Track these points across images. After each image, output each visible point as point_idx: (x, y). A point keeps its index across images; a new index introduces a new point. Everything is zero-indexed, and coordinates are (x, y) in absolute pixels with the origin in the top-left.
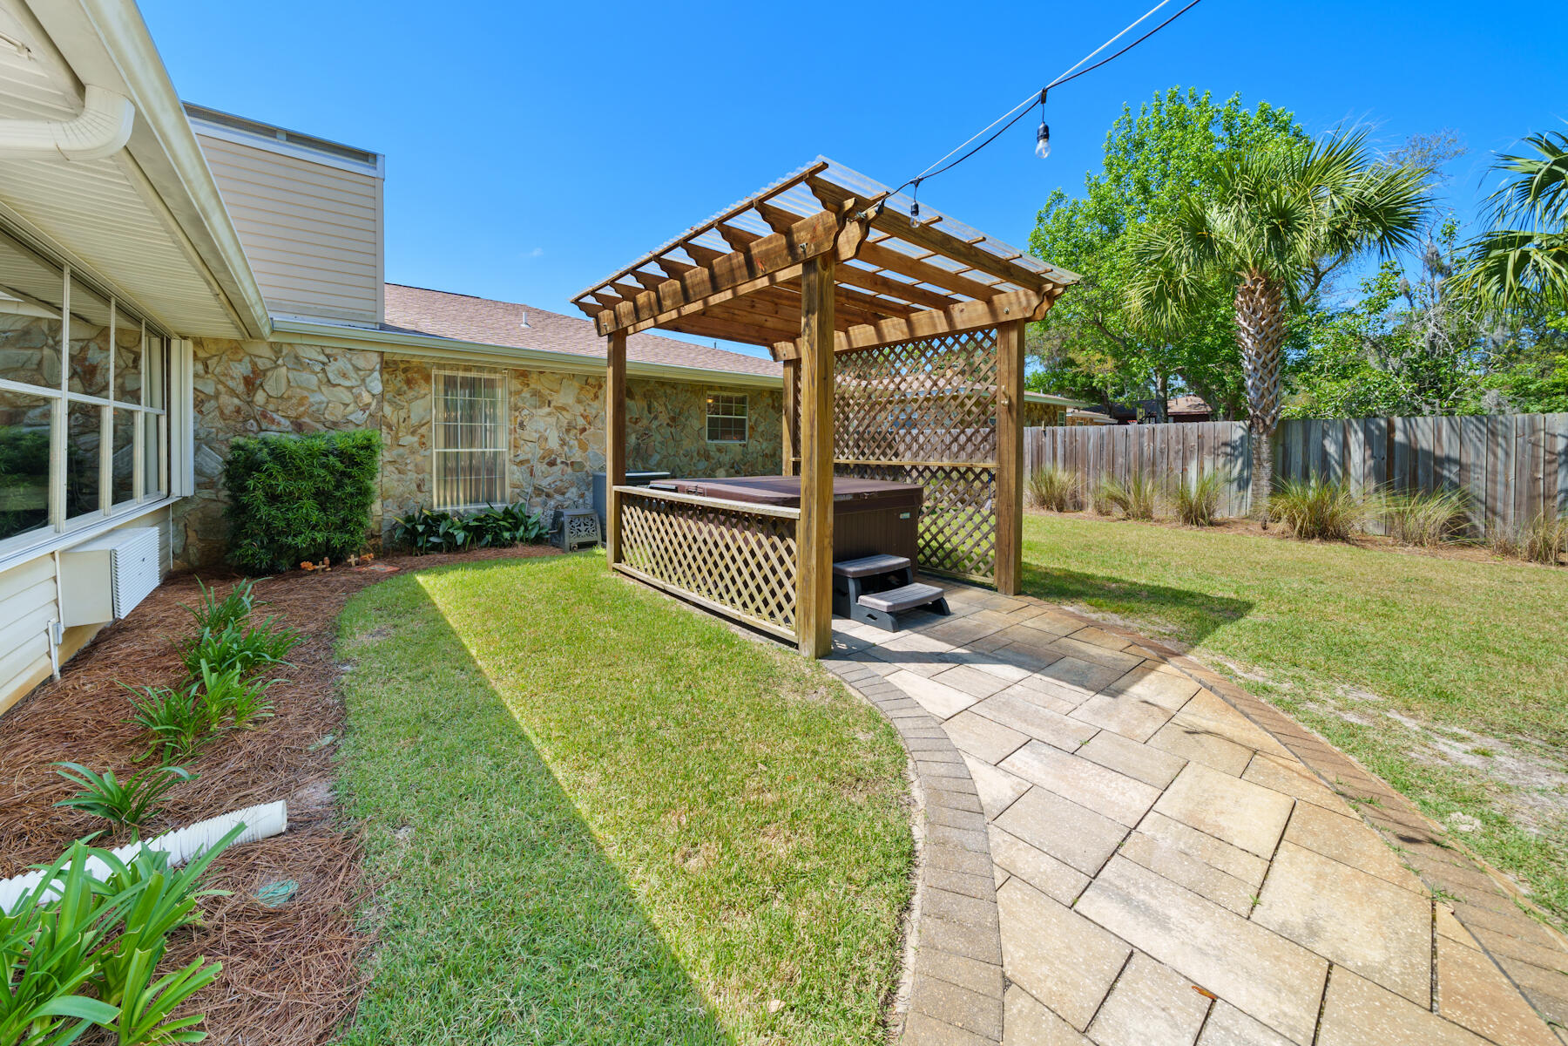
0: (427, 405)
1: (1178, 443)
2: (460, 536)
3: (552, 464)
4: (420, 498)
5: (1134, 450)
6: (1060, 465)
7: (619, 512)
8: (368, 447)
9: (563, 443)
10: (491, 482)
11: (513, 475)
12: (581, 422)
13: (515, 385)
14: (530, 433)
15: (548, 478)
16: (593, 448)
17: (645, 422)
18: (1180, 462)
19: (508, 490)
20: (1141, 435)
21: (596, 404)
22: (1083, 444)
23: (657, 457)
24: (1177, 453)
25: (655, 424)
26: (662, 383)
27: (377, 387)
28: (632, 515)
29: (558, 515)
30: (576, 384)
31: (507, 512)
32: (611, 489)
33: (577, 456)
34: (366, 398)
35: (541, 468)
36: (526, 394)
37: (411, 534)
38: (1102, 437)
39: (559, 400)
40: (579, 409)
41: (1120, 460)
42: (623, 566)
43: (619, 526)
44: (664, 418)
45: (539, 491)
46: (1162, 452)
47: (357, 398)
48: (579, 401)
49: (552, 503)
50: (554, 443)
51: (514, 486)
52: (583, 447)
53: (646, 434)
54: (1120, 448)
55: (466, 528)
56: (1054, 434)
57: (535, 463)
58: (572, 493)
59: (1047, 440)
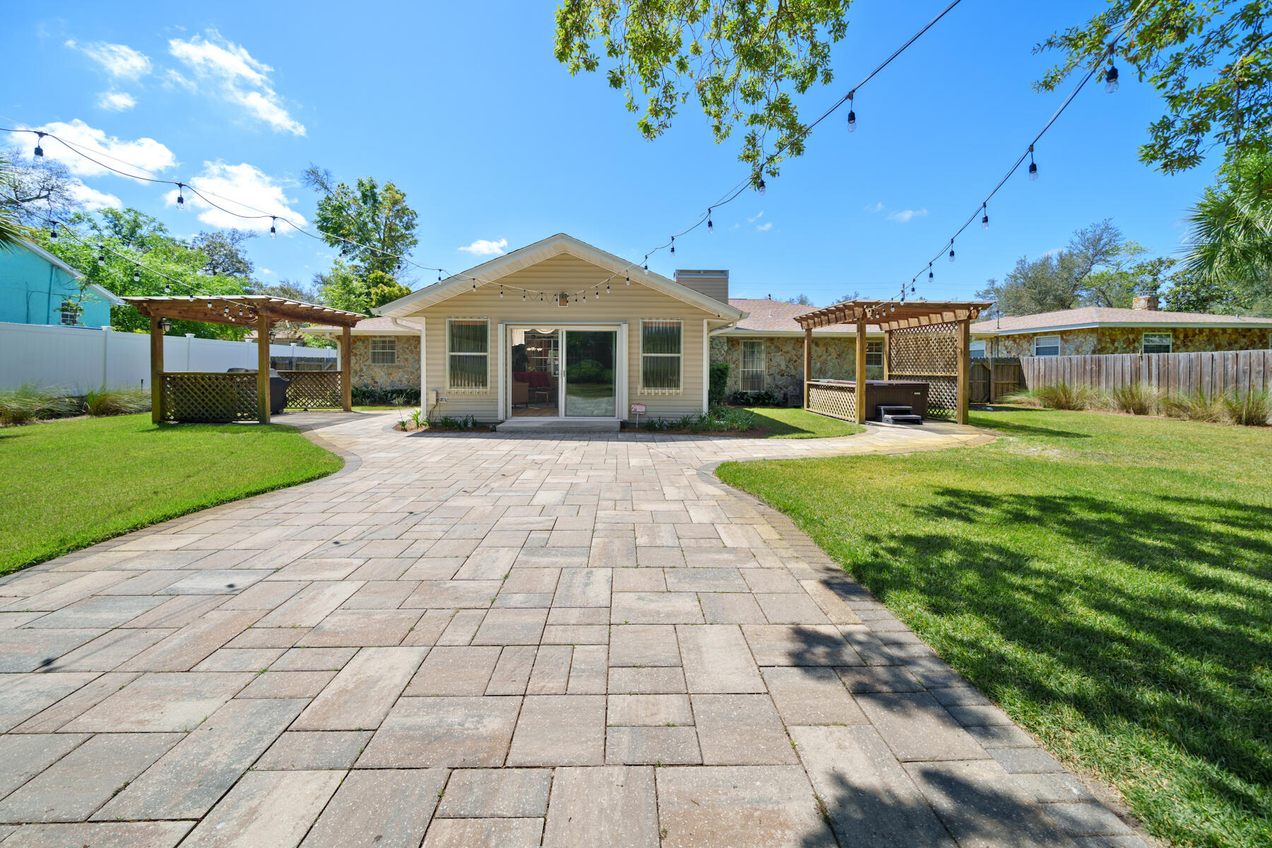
0: (738, 353)
1: (1259, 365)
2: (751, 400)
3: (783, 375)
4: (736, 387)
5: (1219, 371)
6: (1154, 381)
7: (809, 390)
8: (727, 368)
9: (787, 367)
10: (759, 383)
11: (768, 380)
12: (795, 358)
13: (769, 344)
14: (774, 363)
15: (781, 381)
16: (800, 368)
17: (824, 357)
18: (1261, 381)
19: (765, 385)
20: (1225, 359)
21: (801, 350)
22: (1174, 368)
23: (830, 373)
24: (1258, 373)
25: (830, 357)
26: (833, 339)
27: (726, 348)
28: (813, 391)
29: (785, 395)
30: (793, 342)
31: (766, 393)
32: (806, 383)
33: (793, 372)
34: (723, 352)
35: (778, 377)
36: (773, 347)
37: (735, 398)
38: (1190, 361)
39: (786, 349)
40: (794, 352)
41: (1207, 379)
42: (810, 409)
43: (809, 395)
44: (834, 355)
45: (777, 386)
46: (1244, 372)
47: (720, 352)
48: (794, 349)
49: (782, 392)
50: (783, 367)
51: (767, 384)
52: (796, 368)
53: (825, 362)
54: (1207, 369)
55: (752, 397)
56: (1149, 359)
57: (776, 375)
58: (791, 388)
59: (1144, 364)
